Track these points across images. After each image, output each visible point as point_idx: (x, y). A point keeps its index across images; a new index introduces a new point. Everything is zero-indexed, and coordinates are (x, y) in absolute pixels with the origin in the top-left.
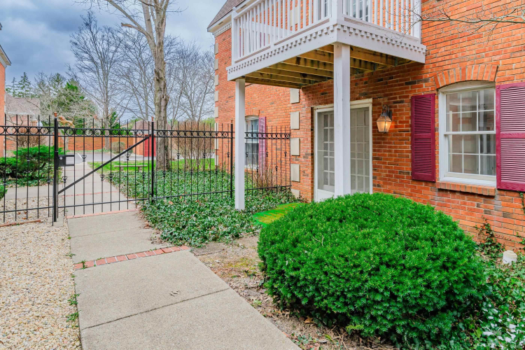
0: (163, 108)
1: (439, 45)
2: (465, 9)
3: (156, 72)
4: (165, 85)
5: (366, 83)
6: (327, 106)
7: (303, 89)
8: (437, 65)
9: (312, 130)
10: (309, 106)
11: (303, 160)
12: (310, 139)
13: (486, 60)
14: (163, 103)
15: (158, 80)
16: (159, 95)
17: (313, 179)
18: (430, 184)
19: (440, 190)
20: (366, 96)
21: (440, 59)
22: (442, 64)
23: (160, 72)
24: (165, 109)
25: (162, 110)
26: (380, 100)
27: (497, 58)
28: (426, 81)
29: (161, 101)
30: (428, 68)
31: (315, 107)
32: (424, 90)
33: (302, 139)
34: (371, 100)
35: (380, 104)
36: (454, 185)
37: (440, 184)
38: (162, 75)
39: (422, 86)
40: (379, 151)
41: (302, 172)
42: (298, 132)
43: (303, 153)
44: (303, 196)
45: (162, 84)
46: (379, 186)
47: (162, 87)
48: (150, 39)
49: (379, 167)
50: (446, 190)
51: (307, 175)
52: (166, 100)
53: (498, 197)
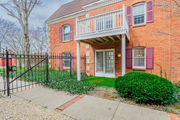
0: (28, 48)
1: (133, 38)
2: (139, 31)
3: (25, 34)
4: (29, 40)
5: (113, 45)
6: (100, 50)
7: (91, 45)
8: (133, 42)
9: (94, 56)
10: (93, 50)
11: (91, 65)
12: (94, 59)
13: (144, 42)
14: (28, 46)
15: (26, 37)
16: (26, 43)
17: (94, 70)
18: (131, 69)
19: (133, 70)
20: (113, 48)
21: (133, 41)
22: (134, 42)
23: (27, 35)
24: (29, 48)
25: (28, 49)
26: (117, 49)
27: (146, 42)
28: (130, 45)
29: (27, 45)
30: (130, 42)
31: (95, 50)
32: (129, 48)
33: (91, 59)
34: (114, 49)
35: (117, 50)
36: (137, 69)
37: (133, 69)
38: (27, 36)
39: (129, 47)
40: (117, 62)
41: (91, 68)
42: (89, 57)
43: (91, 63)
44: (91, 75)
45: (28, 39)
46: (117, 70)
47: (28, 40)
48: (21, 22)
49: (117, 66)
50: (135, 70)
51: (93, 69)
52: (29, 45)
53: (146, 71)
